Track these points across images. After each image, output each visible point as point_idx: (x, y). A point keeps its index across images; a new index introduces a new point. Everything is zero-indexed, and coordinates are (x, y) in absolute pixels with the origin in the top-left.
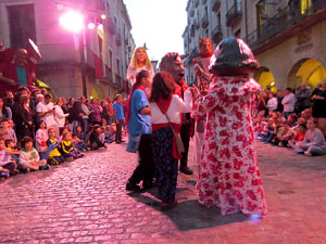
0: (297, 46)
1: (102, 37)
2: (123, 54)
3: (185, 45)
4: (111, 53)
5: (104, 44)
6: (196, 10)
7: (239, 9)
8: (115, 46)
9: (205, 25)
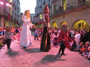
0: (62, 18)
1: (11, 7)
2: (17, 12)
3: (35, 12)
4: (13, 12)
5: (11, 9)
6: (39, 2)
7: (50, 5)
8: (14, 10)
9: (41, 7)
